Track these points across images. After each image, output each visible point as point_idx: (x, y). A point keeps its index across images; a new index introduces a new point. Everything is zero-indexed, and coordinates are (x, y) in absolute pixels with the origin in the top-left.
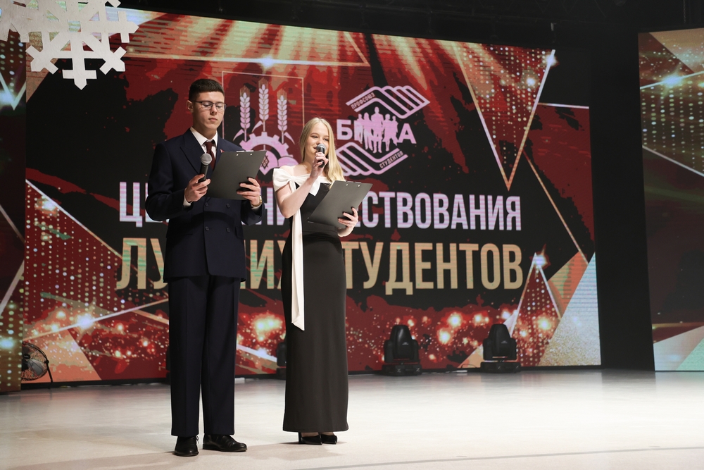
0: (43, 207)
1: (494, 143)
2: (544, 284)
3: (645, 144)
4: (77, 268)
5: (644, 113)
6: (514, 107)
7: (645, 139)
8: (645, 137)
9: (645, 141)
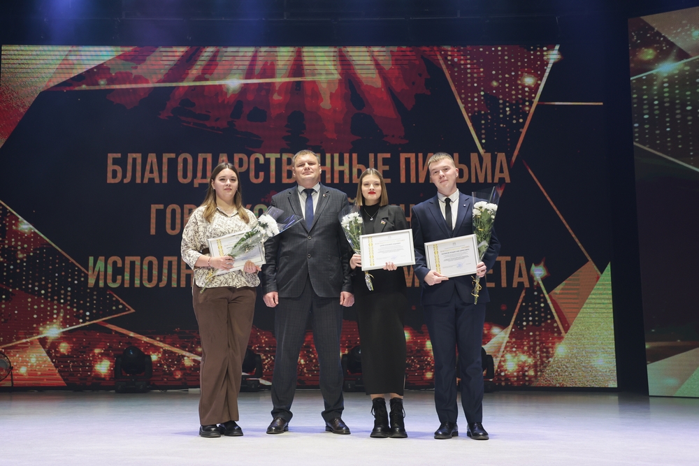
0: (19, 229)
1: (483, 148)
2: (544, 297)
3: (637, 140)
4: (47, 283)
5: (635, 106)
6: (508, 109)
7: (637, 135)
8: (637, 132)
9: (637, 137)
